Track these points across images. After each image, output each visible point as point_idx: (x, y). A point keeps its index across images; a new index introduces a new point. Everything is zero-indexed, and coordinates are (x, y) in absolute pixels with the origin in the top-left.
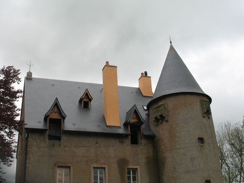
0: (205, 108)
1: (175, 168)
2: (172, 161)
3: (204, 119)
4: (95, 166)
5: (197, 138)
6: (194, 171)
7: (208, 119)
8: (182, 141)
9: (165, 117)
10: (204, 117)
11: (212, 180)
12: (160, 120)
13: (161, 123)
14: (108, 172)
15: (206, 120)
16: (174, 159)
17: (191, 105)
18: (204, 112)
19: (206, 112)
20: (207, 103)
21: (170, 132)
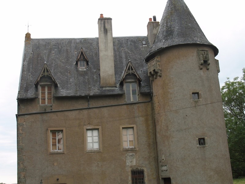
0: (202, 59)
1: (167, 126)
2: (165, 119)
3: (202, 71)
4: (88, 128)
5: (191, 93)
6: (186, 129)
7: (206, 70)
8: (175, 97)
9: (158, 72)
10: (201, 69)
11: (206, 138)
12: (154, 75)
13: (156, 78)
14: (102, 132)
15: (204, 72)
16: (167, 117)
17: (186, 57)
18: (200, 63)
19: (203, 63)
20: (204, 53)
21: (163, 88)
